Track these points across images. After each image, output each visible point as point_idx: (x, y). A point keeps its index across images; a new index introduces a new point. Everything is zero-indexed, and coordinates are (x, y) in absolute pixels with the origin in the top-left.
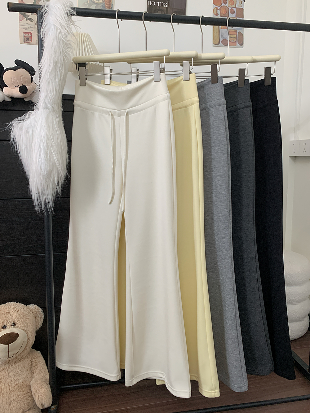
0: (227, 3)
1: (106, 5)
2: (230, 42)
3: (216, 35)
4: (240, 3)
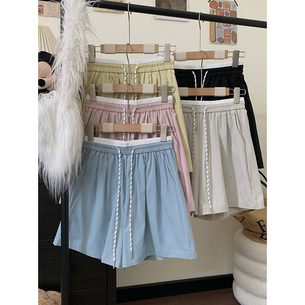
0: (222, 6)
2: (225, 40)
3: (212, 33)
4: (233, 7)
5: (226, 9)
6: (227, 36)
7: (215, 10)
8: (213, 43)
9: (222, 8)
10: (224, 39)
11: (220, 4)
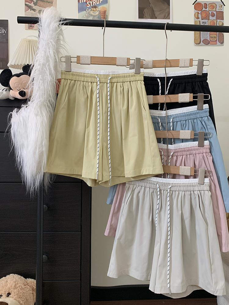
0: (208, 8)
1: (102, 17)
2: (211, 41)
3: (197, 35)
4: (220, 7)
5: (212, 10)
6: (212, 37)
7: (200, 12)
8: (198, 45)
9: (207, 10)
10: (209, 40)
11: (205, 5)
